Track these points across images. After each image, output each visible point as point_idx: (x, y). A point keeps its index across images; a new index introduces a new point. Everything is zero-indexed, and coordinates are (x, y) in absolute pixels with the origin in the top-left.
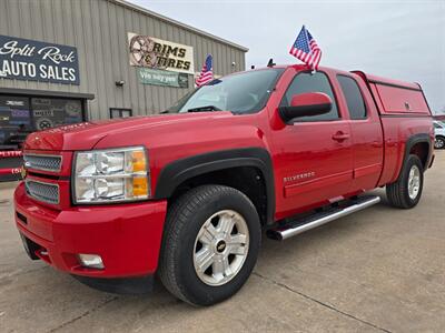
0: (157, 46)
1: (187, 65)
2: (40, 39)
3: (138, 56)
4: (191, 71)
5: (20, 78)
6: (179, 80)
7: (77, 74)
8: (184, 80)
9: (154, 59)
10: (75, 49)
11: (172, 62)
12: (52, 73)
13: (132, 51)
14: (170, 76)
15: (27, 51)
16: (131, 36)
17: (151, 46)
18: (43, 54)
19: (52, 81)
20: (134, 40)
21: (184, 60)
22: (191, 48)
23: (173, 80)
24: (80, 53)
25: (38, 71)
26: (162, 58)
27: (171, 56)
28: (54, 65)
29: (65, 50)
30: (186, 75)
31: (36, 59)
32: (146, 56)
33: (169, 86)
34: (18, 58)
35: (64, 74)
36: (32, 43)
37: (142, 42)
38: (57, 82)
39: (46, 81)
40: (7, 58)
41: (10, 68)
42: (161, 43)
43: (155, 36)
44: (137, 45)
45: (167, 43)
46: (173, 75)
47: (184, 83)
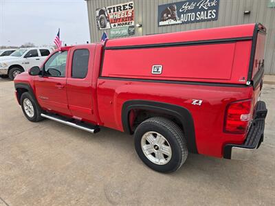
5: (187, 22)
7: (216, 13)
12: (203, 16)
18: (200, 5)
19: (202, 20)
25: (196, 16)
28: (204, 10)
35: (209, 14)
38: (204, 20)
39: (199, 21)
40: (183, 13)
41: (184, 18)
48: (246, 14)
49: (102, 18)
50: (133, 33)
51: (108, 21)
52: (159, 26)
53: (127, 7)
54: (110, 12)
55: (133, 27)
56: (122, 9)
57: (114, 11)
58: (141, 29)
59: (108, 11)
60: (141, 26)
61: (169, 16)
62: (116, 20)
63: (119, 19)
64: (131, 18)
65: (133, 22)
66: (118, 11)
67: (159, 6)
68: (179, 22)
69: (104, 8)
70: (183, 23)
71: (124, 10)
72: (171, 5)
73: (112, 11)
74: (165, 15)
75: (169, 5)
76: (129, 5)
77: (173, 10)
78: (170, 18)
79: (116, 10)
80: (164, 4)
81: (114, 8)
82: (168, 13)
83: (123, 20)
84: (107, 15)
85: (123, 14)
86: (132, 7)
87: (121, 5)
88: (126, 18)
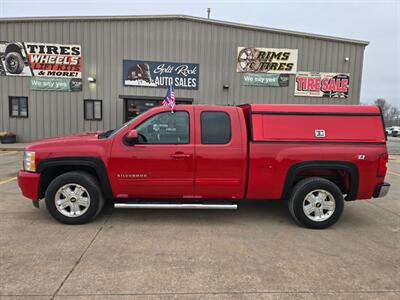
0: (262, 54)
1: (290, 66)
2: (177, 61)
3: (243, 64)
4: (294, 71)
5: (164, 87)
6: (279, 80)
7: (197, 82)
8: (285, 79)
9: (257, 65)
10: (198, 65)
11: (274, 66)
12: (182, 83)
13: (239, 60)
14: (271, 77)
15: (167, 71)
16: (240, 49)
17: (256, 55)
18: (178, 70)
19: (181, 88)
20: (241, 52)
21: (287, 62)
22: (296, 51)
23: (274, 80)
24: (201, 67)
25: (174, 82)
26: (265, 63)
27: (274, 60)
28: (183, 77)
29: (191, 66)
30: (288, 75)
31: (174, 74)
32: (251, 63)
33: (269, 86)
34: (164, 74)
35: (189, 82)
36: (172, 64)
37: (249, 52)
38: (184, 88)
39: (178, 88)
40: (158, 75)
41: (159, 81)
42: (266, 50)
43: (261, 47)
44: (244, 56)
45: (272, 50)
46: (274, 76)
47: (284, 82)
48: (225, 88)
49: (11, 58)
50: (80, 89)
51: (27, 64)
52: (125, 85)
53: (70, 51)
54: (32, 51)
55: (79, 80)
56: (59, 51)
57: (42, 51)
58: (93, 85)
59: (28, 50)
60: (94, 81)
61: (140, 75)
62: (44, 66)
63: (53, 65)
64: (77, 68)
65: (80, 73)
66: (49, 52)
67: (124, 61)
68: (152, 84)
69: (19, 44)
70: (159, 87)
71: (63, 52)
72: (142, 64)
73: (37, 50)
74: (133, 73)
75: (139, 62)
76: (73, 49)
77: (145, 69)
78: (140, 78)
79: (45, 50)
80: (132, 59)
81: (42, 48)
82: (138, 71)
83: (60, 67)
84: (24, 55)
85: (59, 59)
86: (78, 53)
87: (58, 46)
88: (67, 66)
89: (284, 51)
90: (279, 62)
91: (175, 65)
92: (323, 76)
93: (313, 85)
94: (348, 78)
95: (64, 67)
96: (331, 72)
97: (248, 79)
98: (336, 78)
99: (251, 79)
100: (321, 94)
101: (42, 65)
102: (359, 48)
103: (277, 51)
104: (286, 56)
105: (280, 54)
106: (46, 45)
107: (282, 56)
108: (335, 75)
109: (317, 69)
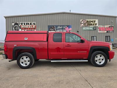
0: (87, 21)
1: (96, 24)
2: (63, 25)
3: (82, 25)
6: (93, 28)
8: (95, 28)
9: (87, 24)
11: (91, 24)
12: (65, 31)
13: (81, 23)
14: (91, 28)
15: (61, 28)
16: (81, 20)
17: (86, 22)
20: (82, 21)
21: (95, 23)
22: (97, 20)
26: (89, 24)
27: (91, 23)
31: (62, 29)
32: (85, 24)
33: (90, 30)
34: (60, 29)
36: (62, 26)
37: (84, 21)
40: (58, 29)
41: (58, 31)
42: (89, 20)
43: (87, 19)
44: (82, 22)
45: (90, 20)
46: (92, 27)
47: (95, 29)
49: (16, 27)
51: (20, 28)
53: (33, 24)
54: (22, 24)
56: (30, 24)
57: (25, 24)
59: (21, 24)
63: (28, 28)
64: (35, 28)
65: (36, 30)
66: (27, 24)
67: (48, 26)
69: (18, 23)
71: (31, 24)
72: (53, 26)
73: (23, 24)
74: (51, 29)
75: (52, 26)
76: (34, 23)
77: (54, 28)
78: (53, 30)
79: (26, 24)
80: (50, 25)
81: (25, 23)
82: (52, 29)
83: (30, 29)
84: (19, 26)
85: (30, 26)
86: (35, 24)
87: (29, 23)
88: (32, 28)
89: (94, 20)
90: (93, 23)
91: (63, 26)
92: (106, 26)
93: (103, 29)
94: (113, 27)
95: (31, 29)
96: (108, 25)
97: (84, 28)
98: (109, 27)
99: (85, 29)
100: (106, 32)
101: (25, 28)
102: (115, 18)
103: (92, 20)
104: (95, 21)
105: (93, 21)
106: (26, 23)
107: (93, 22)
108: (109, 26)
109: (104, 25)
